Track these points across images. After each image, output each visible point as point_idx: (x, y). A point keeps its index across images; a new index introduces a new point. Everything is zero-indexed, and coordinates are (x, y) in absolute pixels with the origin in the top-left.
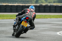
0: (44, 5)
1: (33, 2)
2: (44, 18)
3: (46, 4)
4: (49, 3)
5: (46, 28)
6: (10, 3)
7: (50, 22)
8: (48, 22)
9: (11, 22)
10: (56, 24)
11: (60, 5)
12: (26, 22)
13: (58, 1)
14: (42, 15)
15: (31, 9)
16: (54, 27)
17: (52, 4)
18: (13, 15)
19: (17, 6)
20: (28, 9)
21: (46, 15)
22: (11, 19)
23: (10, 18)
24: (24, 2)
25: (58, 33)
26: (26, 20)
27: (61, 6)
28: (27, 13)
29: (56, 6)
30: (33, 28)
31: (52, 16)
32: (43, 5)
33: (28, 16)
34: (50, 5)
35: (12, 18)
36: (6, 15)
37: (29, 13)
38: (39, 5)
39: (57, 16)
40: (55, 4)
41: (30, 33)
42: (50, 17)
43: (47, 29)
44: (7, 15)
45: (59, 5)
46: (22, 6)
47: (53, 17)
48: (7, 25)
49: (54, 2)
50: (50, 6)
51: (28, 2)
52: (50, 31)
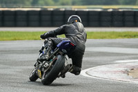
0: (52, 9)
1: (28, 3)
3: (56, 7)
4: (63, 4)
11: (87, 10)
17: (69, 8)
24: (6, 3)
32: (49, 9)
34: (64, 10)
38: (39, 9)
40: (75, 8)
41: (20, 72)
45: (85, 10)
49: (74, 4)
50: (65, 11)
51: (15, 3)
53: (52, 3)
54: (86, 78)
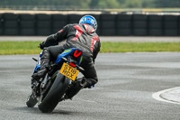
0: (116, 13)
1: (84, 4)
2: (116, 52)
3: (122, 10)
4: (131, 6)
5: (122, 82)
6: (18, 9)
7: (132, 64)
8: (128, 64)
9: (20, 63)
10: (148, 68)
11: (162, 14)
12: (72, 65)
13: (156, 3)
14: (109, 43)
15: (86, 26)
16: (145, 77)
17: (138, 11)
18: (26, 42)
19: (37, 16)
20: (77, 26)
21: (120, 44)
22: (20, 54)
23: (16, 51)
24: (56, 4)
25: (156, 96)
26: (73, 58)
27: (164, 16)
28: (74, 39)
29: (149, 16)
30: (93, 84)
31: (139, 47)
32: (112, 13)
33: (78, 47)
34: (131, 13)
35: (21, 51)
36: (5, 43)
37: (81, 38)
38: (99, 13)
39: (154, 44)
40: (146, 11)
42: (133, 48)
43: (125, 84)
44: (9, 42)
45: (159, 14)
46: (52, 16)
47: (142, 47)
48: (8, 71)
49: (144, 6)
50: (133, 15)
51: (68, 4)
52: (131, 89)
53: (117, 4)
54: (160, 103)
